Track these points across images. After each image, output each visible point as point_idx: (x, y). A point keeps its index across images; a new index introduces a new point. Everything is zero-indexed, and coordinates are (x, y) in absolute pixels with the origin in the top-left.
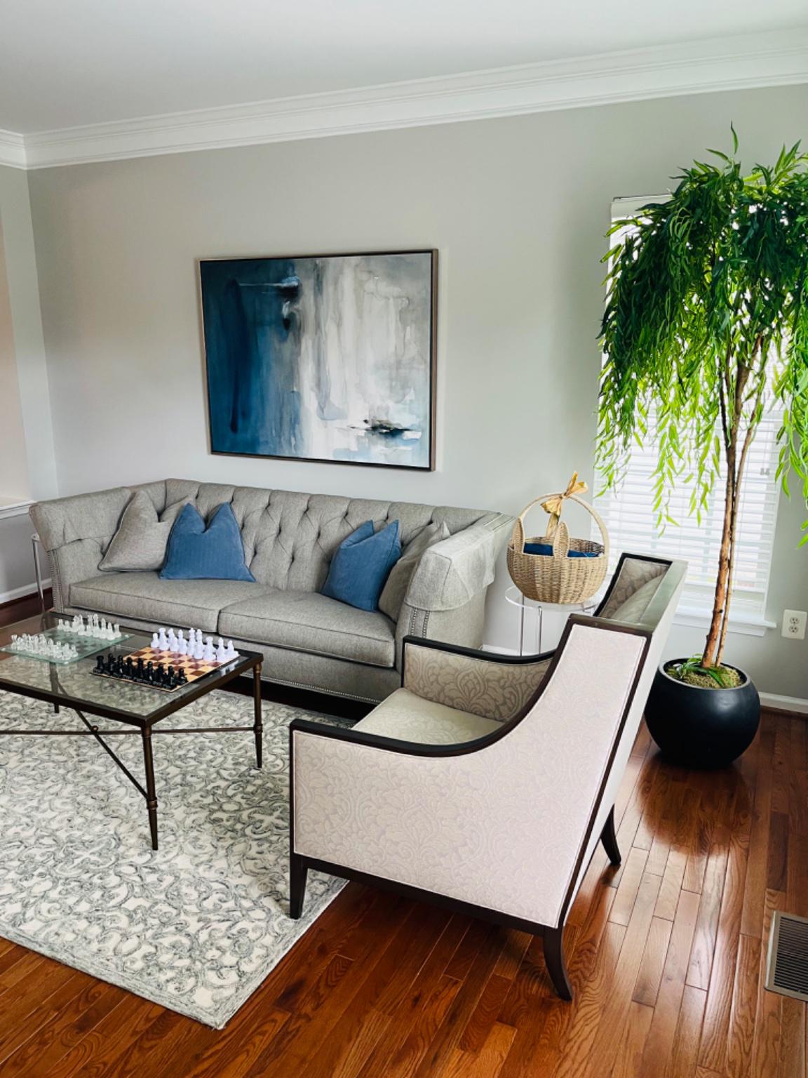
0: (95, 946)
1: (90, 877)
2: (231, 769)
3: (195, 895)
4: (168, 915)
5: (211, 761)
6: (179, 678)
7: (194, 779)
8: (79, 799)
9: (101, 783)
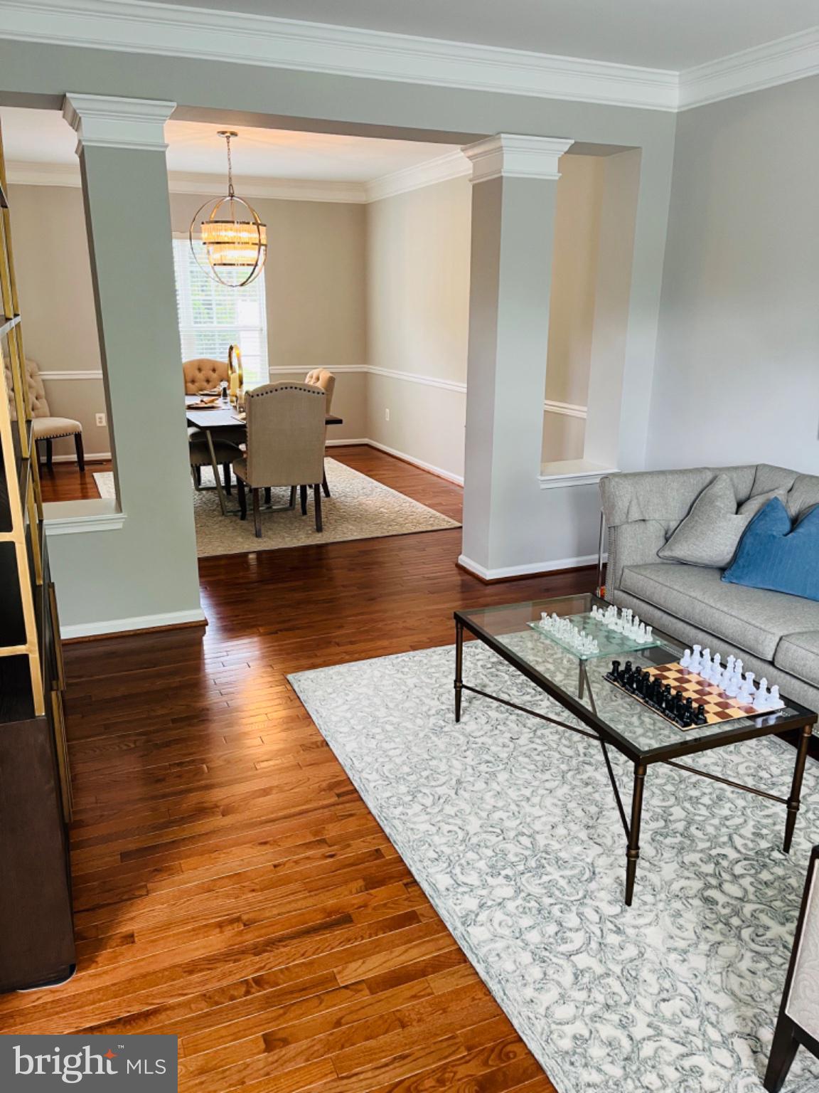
0: (529, 992)
1: (551, 905)
2: (748, 839)
3: (655, 989)
4: (616, 998)
5: (726, 818)
6: (697, 716)
7: (699, 834)
8: (572, 805)
9: (597, 796)
